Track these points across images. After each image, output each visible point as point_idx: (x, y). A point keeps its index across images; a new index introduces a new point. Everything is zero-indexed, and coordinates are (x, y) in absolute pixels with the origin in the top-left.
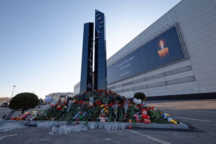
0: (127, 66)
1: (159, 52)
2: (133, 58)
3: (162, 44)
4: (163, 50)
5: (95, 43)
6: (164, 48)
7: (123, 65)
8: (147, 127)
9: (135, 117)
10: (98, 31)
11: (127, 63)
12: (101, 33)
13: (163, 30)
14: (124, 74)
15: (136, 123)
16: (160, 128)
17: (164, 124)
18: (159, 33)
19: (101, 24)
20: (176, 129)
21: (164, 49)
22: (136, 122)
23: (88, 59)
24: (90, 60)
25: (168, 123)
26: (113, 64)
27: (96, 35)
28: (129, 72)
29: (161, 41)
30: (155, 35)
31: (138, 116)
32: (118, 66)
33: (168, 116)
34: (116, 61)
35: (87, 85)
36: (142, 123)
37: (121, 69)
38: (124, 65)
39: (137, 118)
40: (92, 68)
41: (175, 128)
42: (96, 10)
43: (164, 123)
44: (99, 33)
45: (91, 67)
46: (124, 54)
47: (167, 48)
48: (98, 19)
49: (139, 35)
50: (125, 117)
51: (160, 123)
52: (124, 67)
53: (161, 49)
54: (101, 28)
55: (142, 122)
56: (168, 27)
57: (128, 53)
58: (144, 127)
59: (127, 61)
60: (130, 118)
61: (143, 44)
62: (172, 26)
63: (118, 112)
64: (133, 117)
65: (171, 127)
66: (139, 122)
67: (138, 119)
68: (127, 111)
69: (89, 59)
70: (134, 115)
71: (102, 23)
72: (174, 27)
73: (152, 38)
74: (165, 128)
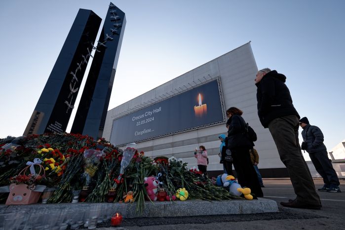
0: (148, 120)
1: (196, 108)
2: (159, 110)
3: (200, 98)
4: (200, 107)
5: (96, 51)
6: (202, 104)
7: (142, 119)
8: (179, 215)
9: (147, 185)
10: (107, 35)
11: (149, 117)
12: (112, 40)
13: (204, 81)
14: (142, 133)
15: (146, 203)
16: (214, 213)
17: (225, 202)
18: (199, 83)
19: (115, 26)
20: (252, 214)
21: (202, 106)
22: (147, 199)
23: (69, 71)
24: (75, 75)
25: (232, 197)
26: (127, 115)
27: (101, 40)
28: (149, 131)
29: (200, 95)
30: (194, 85)
31: (154, 183)
32: (135, 118)
33: (232, 180)
34: (132, 111)
35: (49, 124)
36: (163, 203)
37: (138, 124)
38: (145, 118)
39: (153, 187)
40: (76, 94)
41: (249, 212)
42: (111, 3)
43: (224, 199)
44: (109, 39)
45: (73, 91)
46: (147, 102)
47: (205, 105)
48: (112, 17)
49: (173, 80)
50: (115, 186)
51: (215, 200)
52: (143, 122)
53: (198, 105)
54: (114, 33)
55: (166, 200)
56: (209, 79)
57: (153, 102)
58: (169, 215)
59: (150, 113)
60: (130, 189)
61: (176, 92)
62: (214, 79)
63: (97, 171)
64: (140, 186)
65: (241, 208)
66: (156, 198)
67: (155, 191)
68: (126, 170)
69: (72, 73)
70: (146, 179)
71: (117, 25)
72: (216, 81)
73: (189, 87)
74: (225, 212)
